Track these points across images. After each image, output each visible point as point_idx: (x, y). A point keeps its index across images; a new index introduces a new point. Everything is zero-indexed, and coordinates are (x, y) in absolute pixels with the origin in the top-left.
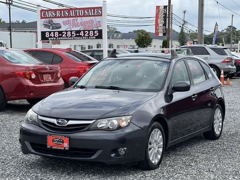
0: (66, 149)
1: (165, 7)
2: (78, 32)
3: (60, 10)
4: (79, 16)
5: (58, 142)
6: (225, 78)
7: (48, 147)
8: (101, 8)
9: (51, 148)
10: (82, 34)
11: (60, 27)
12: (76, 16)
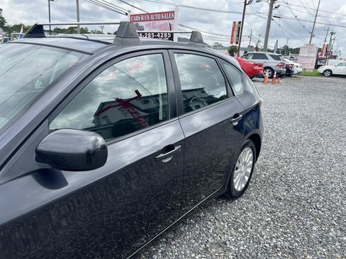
1: (240, 23)
2: (156, 34)
3: (144, 15)
4: (158, 20)
6: (277, 78)
8: (173, 12)
10: (158, 35)
11: (143, 29)
12: (155, 20)
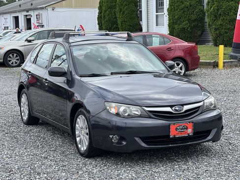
0: (190, 134)
5: (182, 129)
7: (171, 137)
9: (175, 137)
